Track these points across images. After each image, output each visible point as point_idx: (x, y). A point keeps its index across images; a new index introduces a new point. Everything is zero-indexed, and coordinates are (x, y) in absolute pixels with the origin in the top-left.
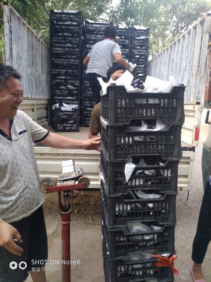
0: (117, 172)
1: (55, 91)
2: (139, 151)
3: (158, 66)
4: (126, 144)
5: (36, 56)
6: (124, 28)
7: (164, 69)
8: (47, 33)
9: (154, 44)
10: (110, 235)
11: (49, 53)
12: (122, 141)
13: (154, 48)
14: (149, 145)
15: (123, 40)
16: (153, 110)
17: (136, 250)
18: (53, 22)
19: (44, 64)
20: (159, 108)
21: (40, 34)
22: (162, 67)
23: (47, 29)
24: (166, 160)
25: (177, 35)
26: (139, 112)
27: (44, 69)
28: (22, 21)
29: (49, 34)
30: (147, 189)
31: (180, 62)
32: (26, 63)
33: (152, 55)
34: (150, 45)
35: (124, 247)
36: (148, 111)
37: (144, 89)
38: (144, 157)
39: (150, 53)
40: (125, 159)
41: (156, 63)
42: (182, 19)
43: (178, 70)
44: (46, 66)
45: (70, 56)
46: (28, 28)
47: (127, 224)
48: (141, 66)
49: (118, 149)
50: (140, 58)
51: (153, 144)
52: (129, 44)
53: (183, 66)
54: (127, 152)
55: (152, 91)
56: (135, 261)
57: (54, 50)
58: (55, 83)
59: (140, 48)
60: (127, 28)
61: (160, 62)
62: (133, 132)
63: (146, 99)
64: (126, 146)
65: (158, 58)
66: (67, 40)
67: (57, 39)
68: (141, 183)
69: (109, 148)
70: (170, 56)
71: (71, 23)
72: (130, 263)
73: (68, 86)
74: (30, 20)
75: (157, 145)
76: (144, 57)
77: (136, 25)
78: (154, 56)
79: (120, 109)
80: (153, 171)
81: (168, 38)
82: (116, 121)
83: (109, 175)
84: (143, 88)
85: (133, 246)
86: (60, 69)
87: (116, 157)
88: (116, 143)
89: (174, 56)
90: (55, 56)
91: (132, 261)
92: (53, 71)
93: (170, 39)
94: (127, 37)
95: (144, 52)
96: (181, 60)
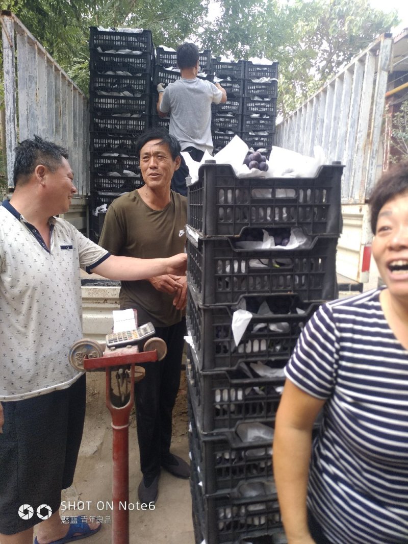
0: (217, 327)
1: (99, 181)
2: (258, 287)
3: (293, 133)
4: (236, 274)
5: (64, 114)
6: (230, 62)
7: (305, 138)
8: (84, 70)
9: (287, 93)
10: (204, 448)
11: (89, 108)
12: (228, 269)
13: (286, 101)
14: (277, 277)
15: (228, 84)
16: (284, 210)
17: (253, 476)
18: (97, 51)
19: (79, 130)
20: (296, 207)
21: (70, 72)
22: (301, 135)
23: (84, 63)
24: (309, 304)
25: (330, 77)
26: (258, 213)
27: (79, 138)
28: (38, 46)
29: (89, 73)
30: (273, 359)
31: (334, 125)
32: (44, 127)
33: (282, 114)
34: (279, 95)
35: (230, 471)
36: (275, 213)
37: (268, 171)
38: (269, 300)
39: (279, 111)
40: (233, 302)
41: (290, 127)
42: (338, 47)
43: (330, 140)
44: (81, 132)
45: (129, 115)
46: (48, 61)
47: (237, 428)
48: (261, 134)
49: (219, 285)
50: (261, 118)
51: (285, 273)
52: (239, 93)
53: (341, 132)
54: (236, 290)
55: (283, 175)
56: (251, 498)
57: (98, 103)
58: (100, 165)
59: (261, 100)
60: (237, 62)
61: (298, 125)
62: (247, 253)
63: (271, 190)
64: (235, 278)
65: (293, 118)
66: (122, 84)
67: (103, 83)
68: (264, 347)
69: (202, 283)
70: (316, 114)
71: (131, 52)
72: (243, 501)
73: (125, 171)
74: (51, 45)
75: (292, 276)
76: (268, 117)
77: (254, 57)
78: (287, 115)
79: (224, 208)
80: (284, 324)
81: (313, 81)
82: (217, 231)
83: (202, 333)
84: (265, 168)
85: (249, 468)
86: (110, 138)
87: (216, 299)
88: (216, 272)
89: (324, 115)
90: (99, 114)
91: (246, 498)
92: (96, 143)
93: (317, 83)
94: (236, 79)
95: (268, 107)
96: (336, 121)
